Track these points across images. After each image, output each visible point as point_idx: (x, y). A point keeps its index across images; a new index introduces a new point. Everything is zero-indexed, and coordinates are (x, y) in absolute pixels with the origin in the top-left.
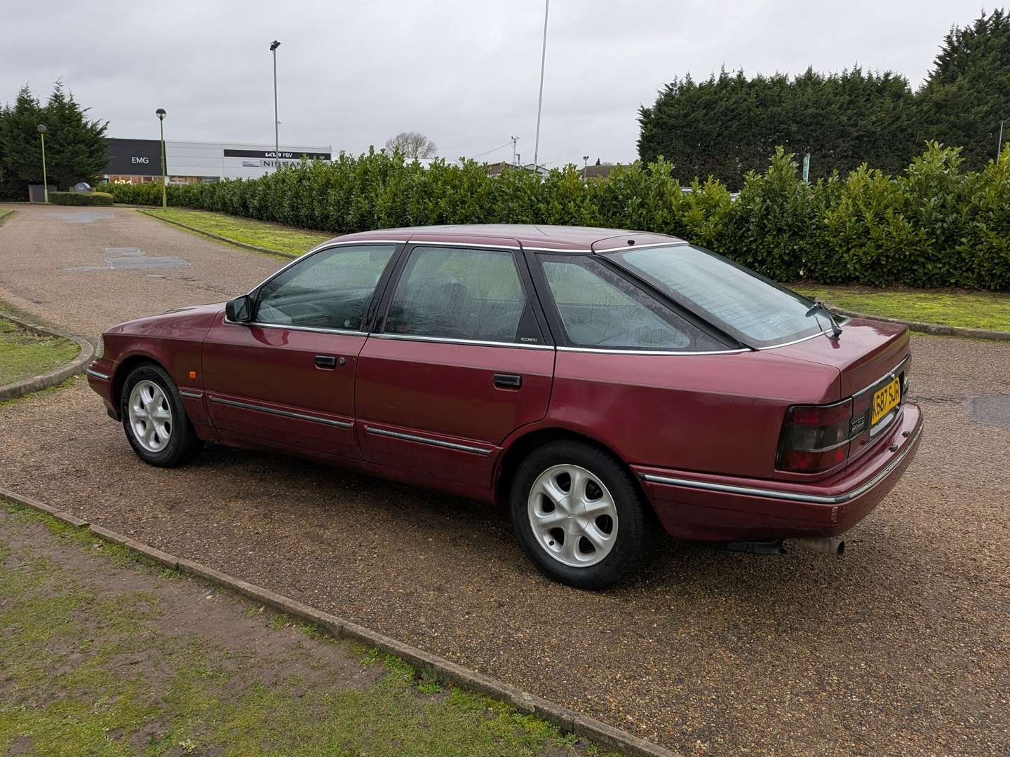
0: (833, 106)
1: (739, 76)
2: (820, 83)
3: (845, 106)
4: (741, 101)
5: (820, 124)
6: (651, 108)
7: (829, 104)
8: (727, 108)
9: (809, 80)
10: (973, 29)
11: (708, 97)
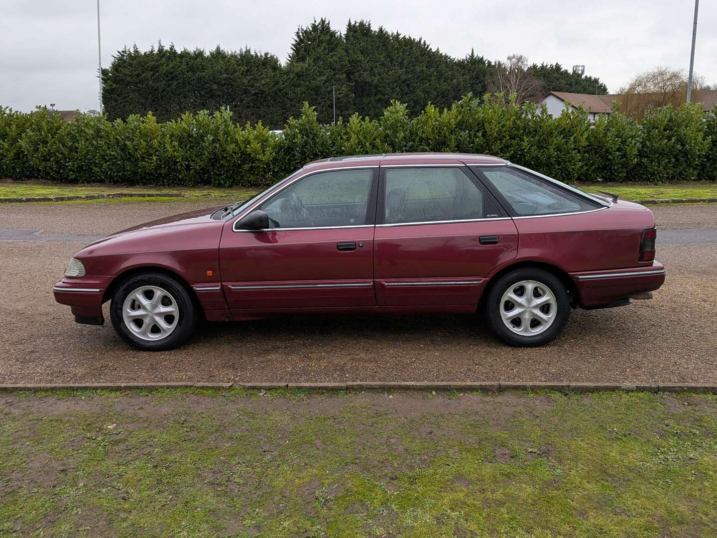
0: (238, 73)
1: (171, 49)
2: (226, 57)
3: (245, 73)
4: (176, 67)
5: (231, 84)
6: (108, 68)
7: (235, 71)
8: (167, 71)
9: (218, 55)
10: (311, 29)
11: (153, 63)
